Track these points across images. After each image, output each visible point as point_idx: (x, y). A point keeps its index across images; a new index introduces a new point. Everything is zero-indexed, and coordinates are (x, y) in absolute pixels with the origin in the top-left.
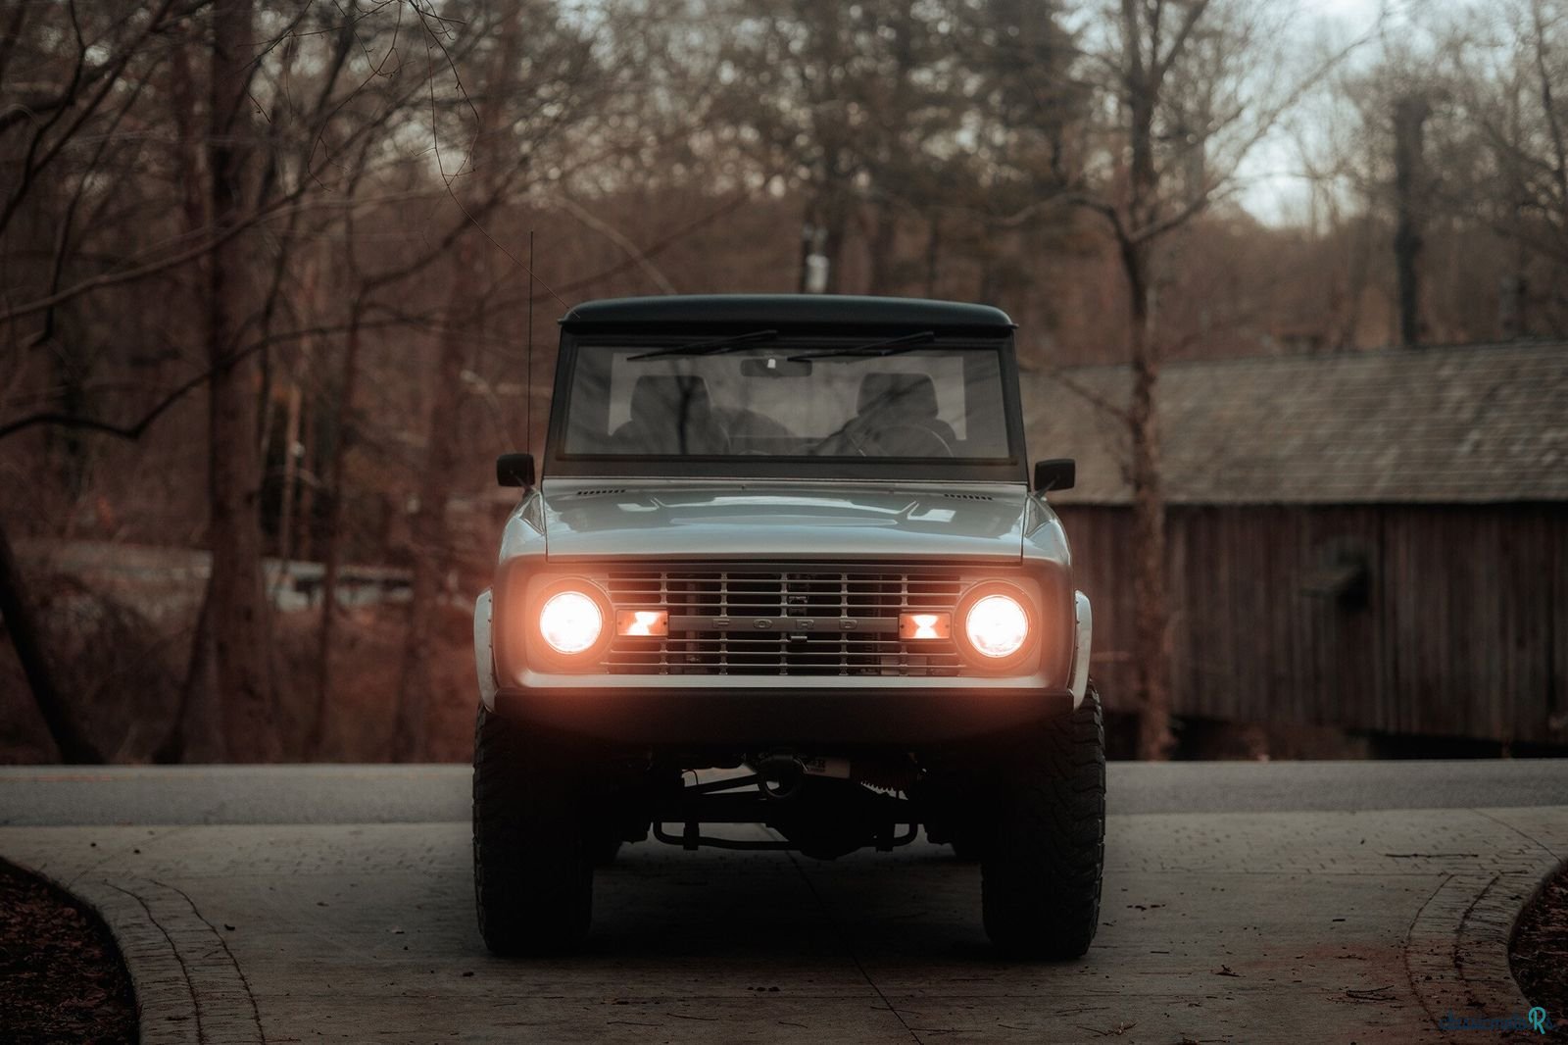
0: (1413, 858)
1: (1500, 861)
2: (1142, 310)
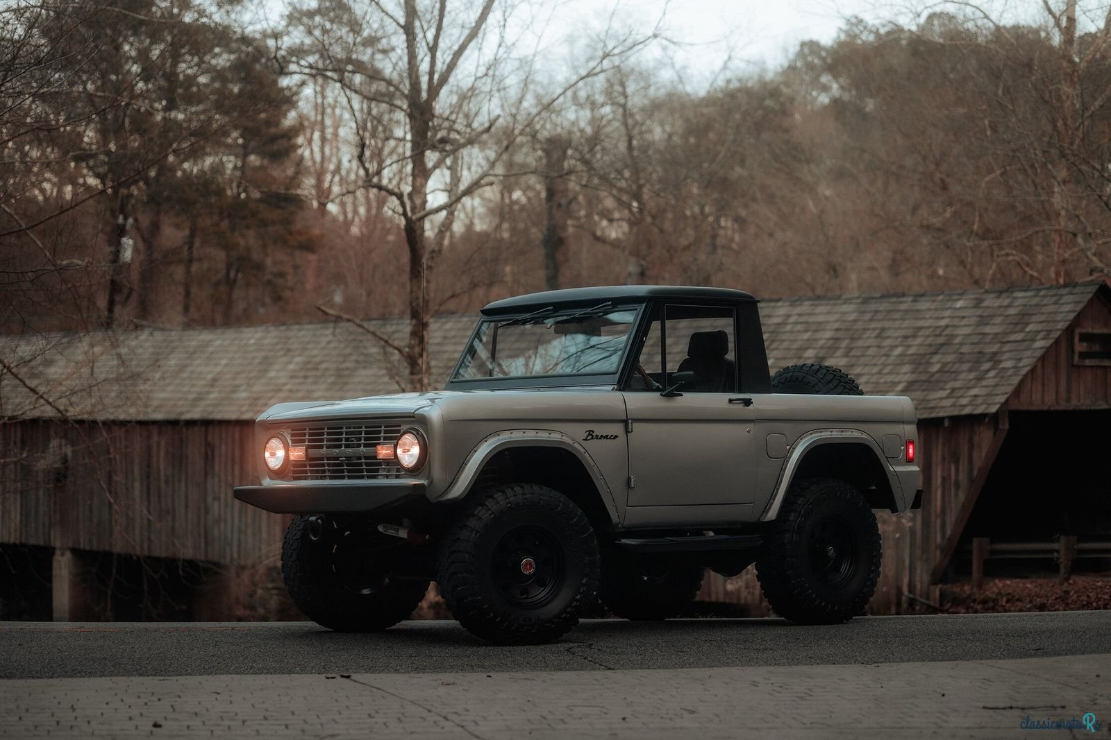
2: (419, 272)
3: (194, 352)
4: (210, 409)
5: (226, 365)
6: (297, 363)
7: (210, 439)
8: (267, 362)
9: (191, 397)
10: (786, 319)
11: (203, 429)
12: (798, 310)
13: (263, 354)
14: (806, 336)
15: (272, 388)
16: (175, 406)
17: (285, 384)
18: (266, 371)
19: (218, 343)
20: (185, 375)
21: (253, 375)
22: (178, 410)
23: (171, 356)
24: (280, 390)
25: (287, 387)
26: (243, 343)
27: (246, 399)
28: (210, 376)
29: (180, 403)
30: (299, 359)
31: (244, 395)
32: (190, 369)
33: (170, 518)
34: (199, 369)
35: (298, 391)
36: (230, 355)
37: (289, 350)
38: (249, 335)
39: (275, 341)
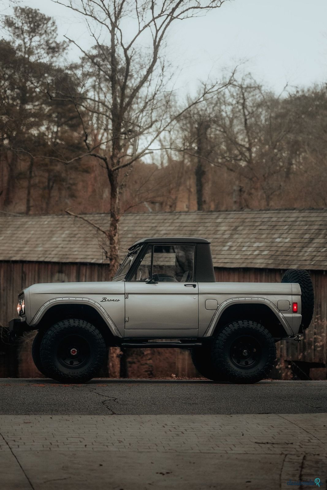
0: (267, 444)
1: (303, 446)
2: (115, 195)
3: (18, 228)
4: (24, 255)
5: (33, 234)
6: (66, 234)
7: (24, 270)
8: (52, 233)
9: (16, 249)
10: (297, 219)
11: (21, 264)
12: (302, 215)
13: (50, 229)
14: (306, 227)
15: (54, 246)
16: (8, 253)
17: (60, 244)
18: (51, 237)
19: (30, 223)
20: (14, 238)
21: (45, 239)
22: (10, 255)
23: (8, 229)
24: (57, 247)
25: (60, 246)
26: (42, 223)
27: (41, 251)
28: (25, 239)
29: (11, 252)
30: (67, 232)
31: (40, 249)
32: (16, 235)
33: (5, 308)
34: (20, 236)
35: (66, 248)
36: (35, 229)
37: (63, 227)
38: (45, 220)
39: (57, 223)
